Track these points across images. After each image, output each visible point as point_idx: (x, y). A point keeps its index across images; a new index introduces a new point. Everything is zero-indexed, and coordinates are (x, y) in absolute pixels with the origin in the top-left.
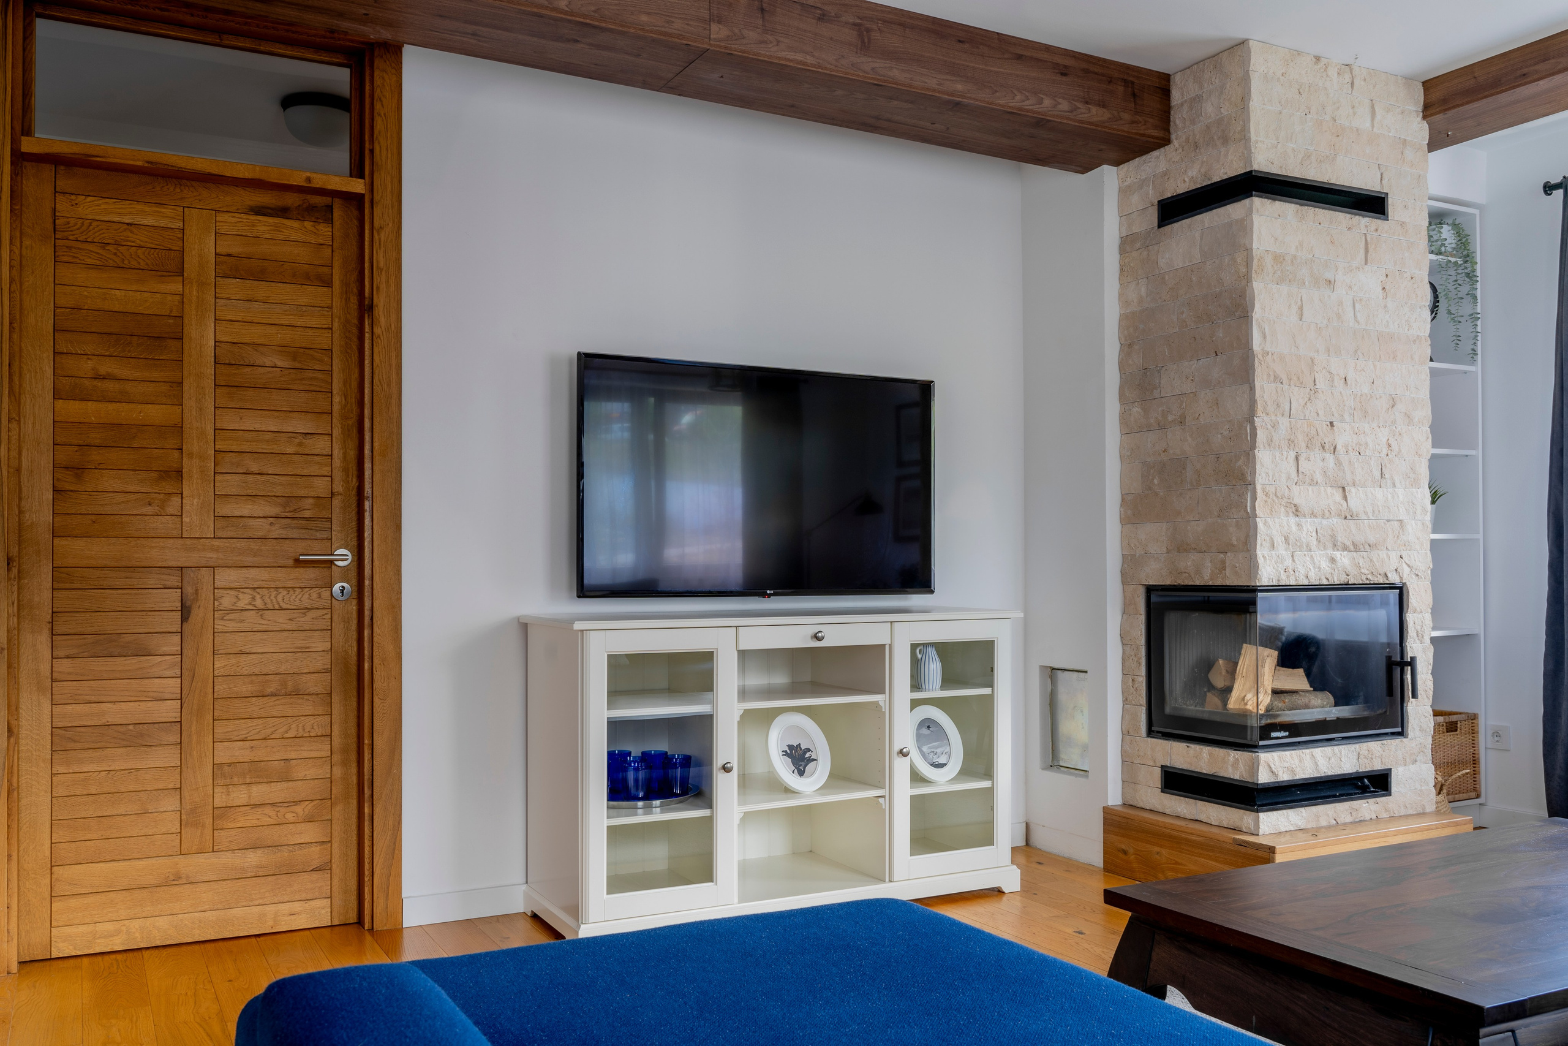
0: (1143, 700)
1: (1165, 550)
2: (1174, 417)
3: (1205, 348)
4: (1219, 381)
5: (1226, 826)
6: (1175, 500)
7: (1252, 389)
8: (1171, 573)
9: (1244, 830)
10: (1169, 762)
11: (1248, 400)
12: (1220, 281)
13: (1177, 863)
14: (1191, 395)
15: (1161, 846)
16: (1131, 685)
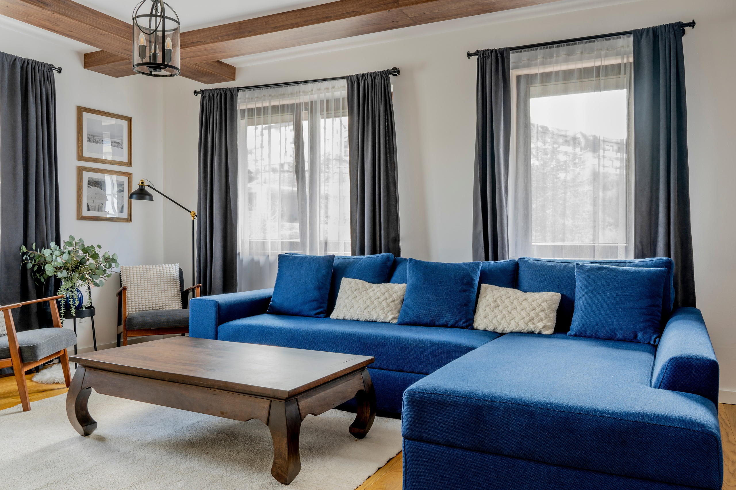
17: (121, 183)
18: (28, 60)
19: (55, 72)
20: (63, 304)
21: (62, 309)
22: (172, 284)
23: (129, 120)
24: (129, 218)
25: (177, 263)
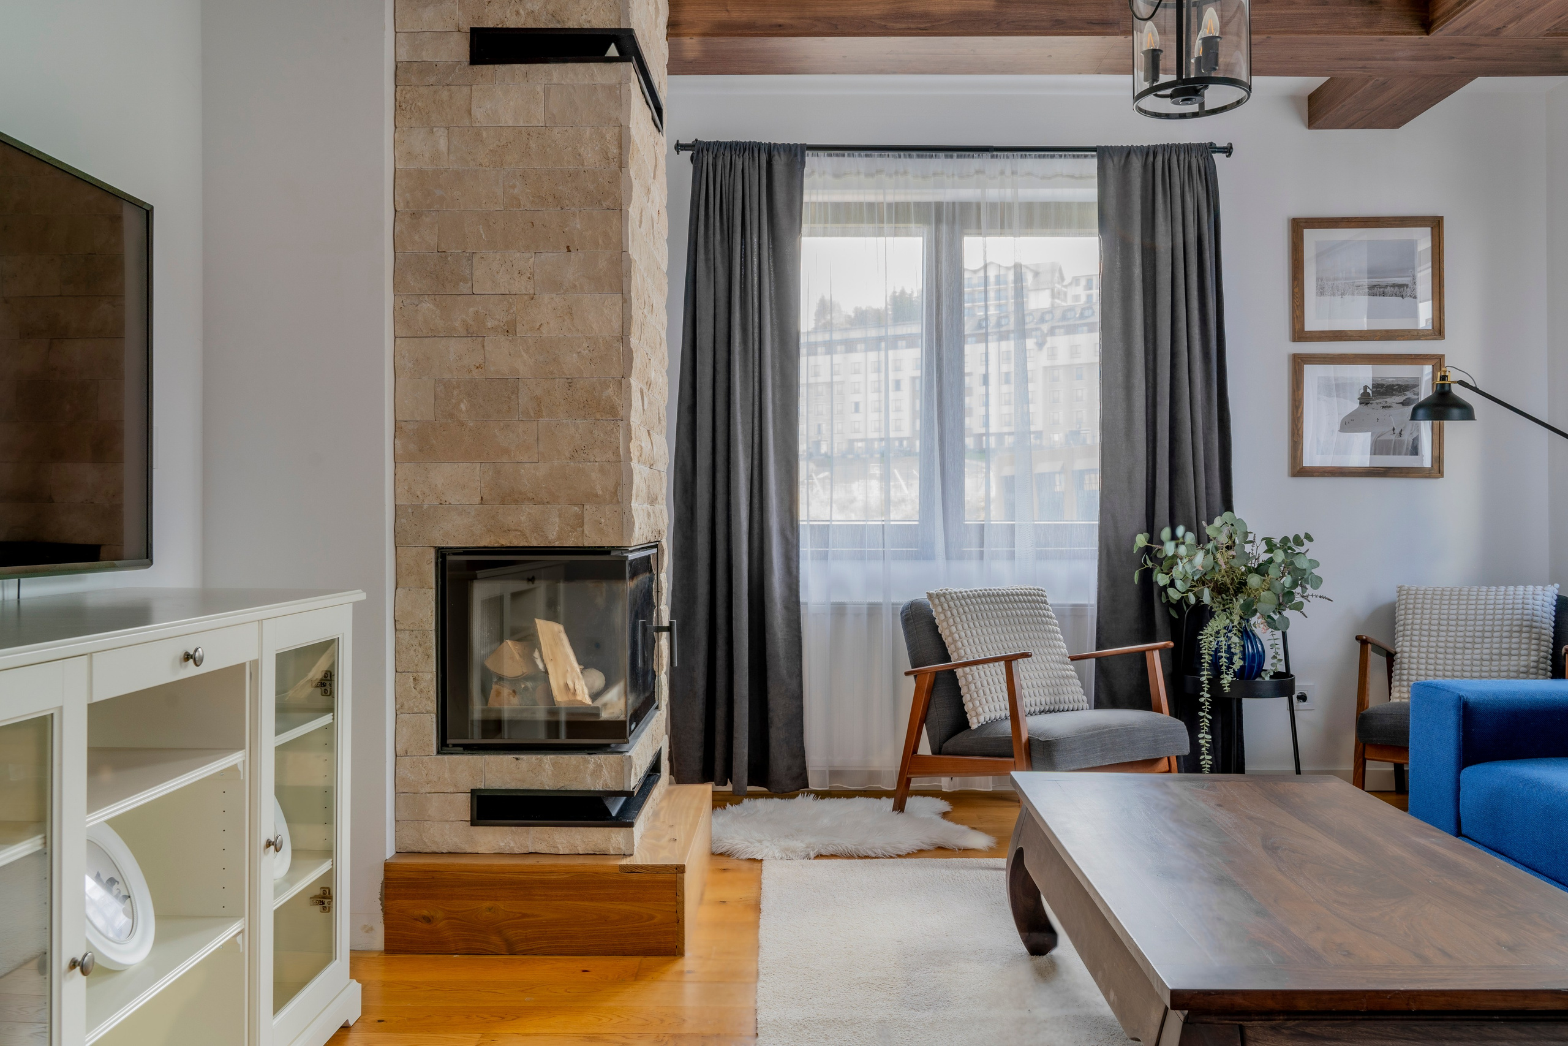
0: (432, 705)
1: (478, 500)
2: (496, 323)
3: (551, 240)
4: (575, 286)
5: (581, 853)
6: (498, 434)
7: (626, 301)
8: (489, 531)
9: (612, 852)
10: (483, 784)
11: (621, 314)
12: (578, 157)
13: (524, 916)
14: (526, 297)
15: (496, 899)
16: (412, 685)
17: (1411, 383)
18: (1156, 146)
19: (1218, 158)
20: (1208, 663)
21: (1205, 673)
22: (1524, 641)
23: (1436, 224)
24: (1436, 467)
25: (1552, 584)
